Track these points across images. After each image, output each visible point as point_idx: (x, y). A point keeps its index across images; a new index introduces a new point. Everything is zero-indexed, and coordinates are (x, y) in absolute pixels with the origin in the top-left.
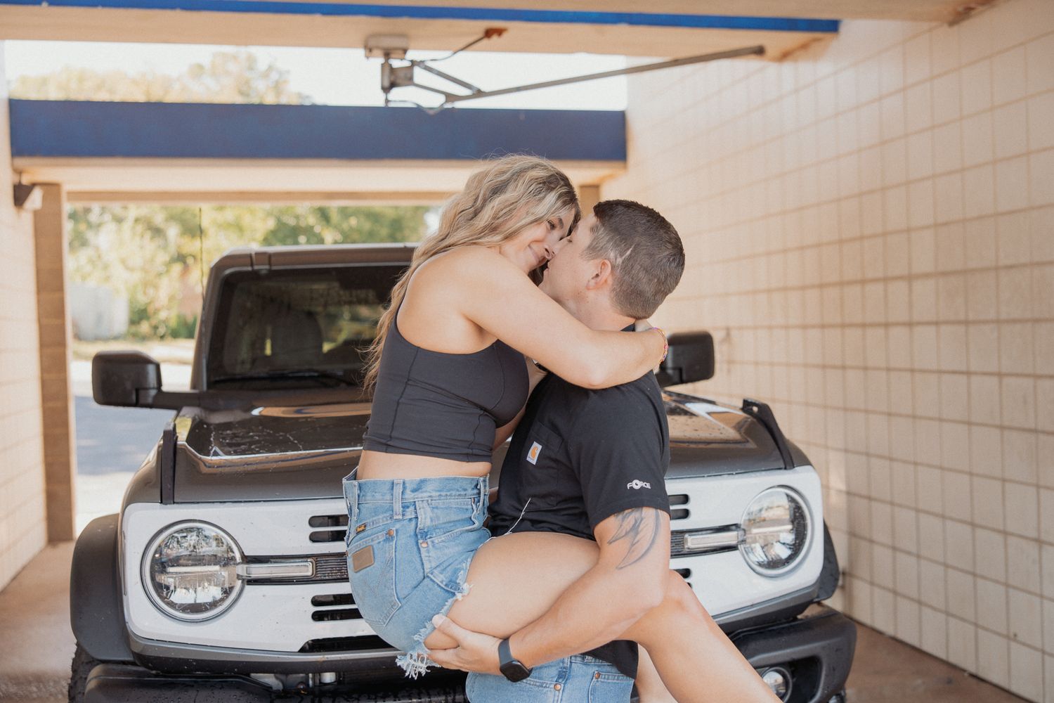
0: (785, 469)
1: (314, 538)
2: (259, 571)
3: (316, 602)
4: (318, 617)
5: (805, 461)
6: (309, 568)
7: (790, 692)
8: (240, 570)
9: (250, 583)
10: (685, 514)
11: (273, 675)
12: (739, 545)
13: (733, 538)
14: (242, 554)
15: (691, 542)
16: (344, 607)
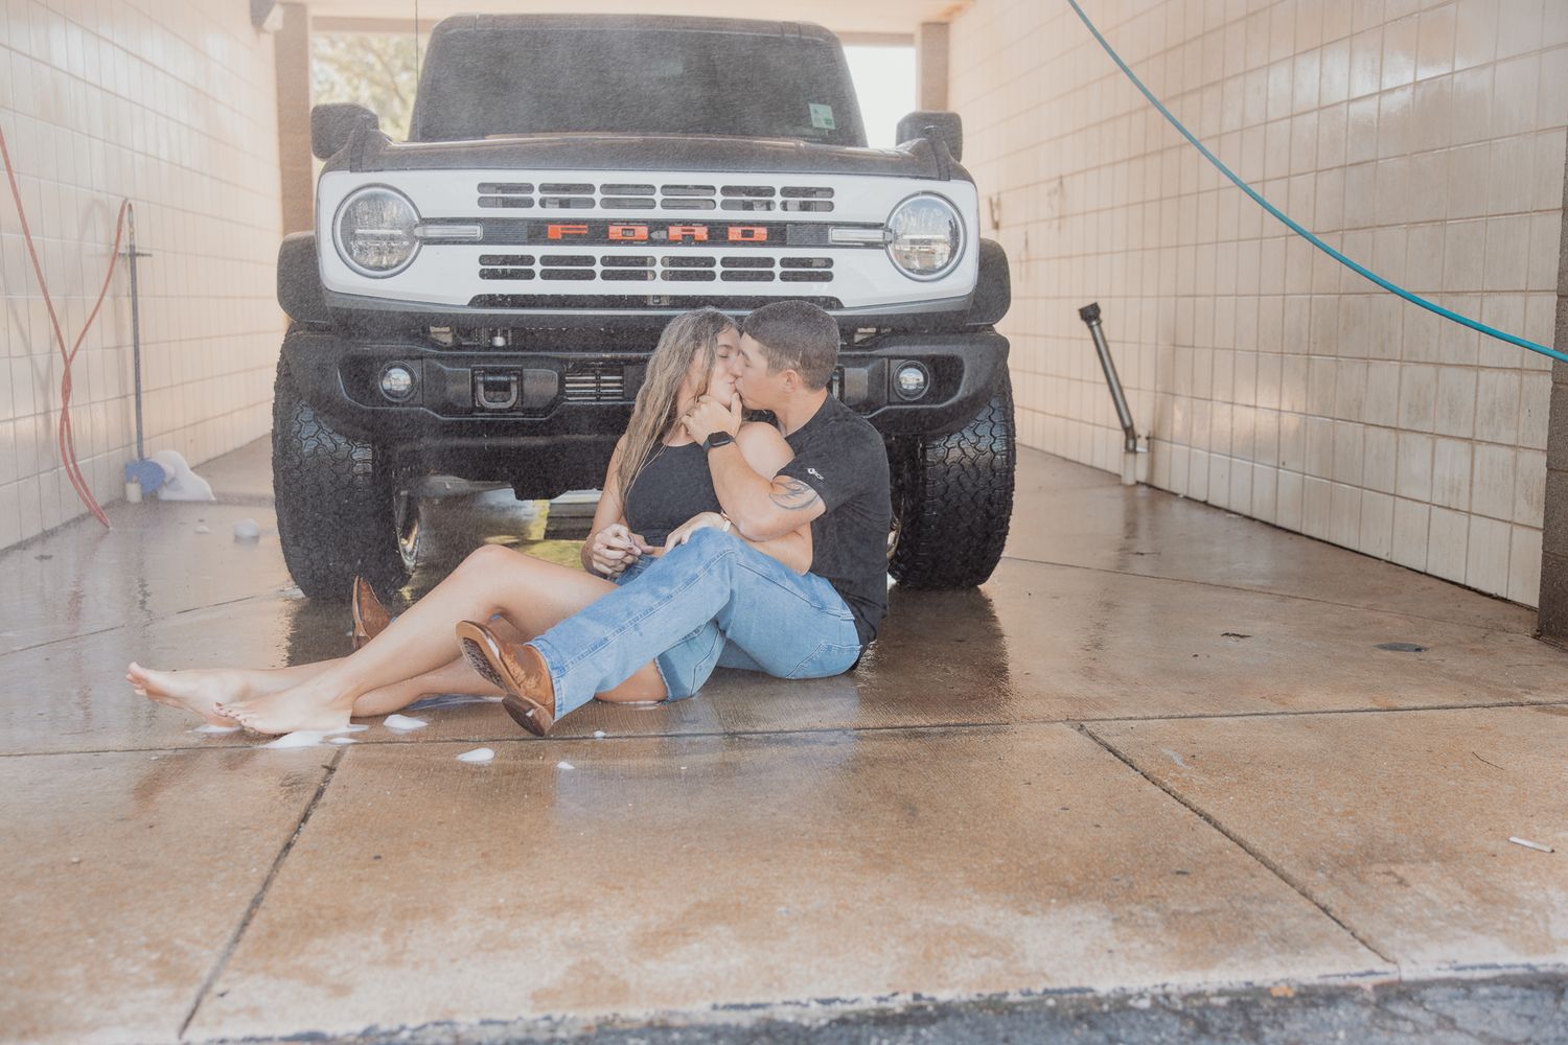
0: (940, 179)
1: (482, 202)
2: (434, 231)
3: (483, 259)
4: (484, 275)
5: (964, 176)
6: (477, 231)
7: (926, 390)
8: (418, 232)
9: (425, 244)
10: (830, 207)
11: (448, 329)
12: (886, 245)
13: (878, 236)
14: (419, 217)
15: (835, 235)
16: (508, 267)
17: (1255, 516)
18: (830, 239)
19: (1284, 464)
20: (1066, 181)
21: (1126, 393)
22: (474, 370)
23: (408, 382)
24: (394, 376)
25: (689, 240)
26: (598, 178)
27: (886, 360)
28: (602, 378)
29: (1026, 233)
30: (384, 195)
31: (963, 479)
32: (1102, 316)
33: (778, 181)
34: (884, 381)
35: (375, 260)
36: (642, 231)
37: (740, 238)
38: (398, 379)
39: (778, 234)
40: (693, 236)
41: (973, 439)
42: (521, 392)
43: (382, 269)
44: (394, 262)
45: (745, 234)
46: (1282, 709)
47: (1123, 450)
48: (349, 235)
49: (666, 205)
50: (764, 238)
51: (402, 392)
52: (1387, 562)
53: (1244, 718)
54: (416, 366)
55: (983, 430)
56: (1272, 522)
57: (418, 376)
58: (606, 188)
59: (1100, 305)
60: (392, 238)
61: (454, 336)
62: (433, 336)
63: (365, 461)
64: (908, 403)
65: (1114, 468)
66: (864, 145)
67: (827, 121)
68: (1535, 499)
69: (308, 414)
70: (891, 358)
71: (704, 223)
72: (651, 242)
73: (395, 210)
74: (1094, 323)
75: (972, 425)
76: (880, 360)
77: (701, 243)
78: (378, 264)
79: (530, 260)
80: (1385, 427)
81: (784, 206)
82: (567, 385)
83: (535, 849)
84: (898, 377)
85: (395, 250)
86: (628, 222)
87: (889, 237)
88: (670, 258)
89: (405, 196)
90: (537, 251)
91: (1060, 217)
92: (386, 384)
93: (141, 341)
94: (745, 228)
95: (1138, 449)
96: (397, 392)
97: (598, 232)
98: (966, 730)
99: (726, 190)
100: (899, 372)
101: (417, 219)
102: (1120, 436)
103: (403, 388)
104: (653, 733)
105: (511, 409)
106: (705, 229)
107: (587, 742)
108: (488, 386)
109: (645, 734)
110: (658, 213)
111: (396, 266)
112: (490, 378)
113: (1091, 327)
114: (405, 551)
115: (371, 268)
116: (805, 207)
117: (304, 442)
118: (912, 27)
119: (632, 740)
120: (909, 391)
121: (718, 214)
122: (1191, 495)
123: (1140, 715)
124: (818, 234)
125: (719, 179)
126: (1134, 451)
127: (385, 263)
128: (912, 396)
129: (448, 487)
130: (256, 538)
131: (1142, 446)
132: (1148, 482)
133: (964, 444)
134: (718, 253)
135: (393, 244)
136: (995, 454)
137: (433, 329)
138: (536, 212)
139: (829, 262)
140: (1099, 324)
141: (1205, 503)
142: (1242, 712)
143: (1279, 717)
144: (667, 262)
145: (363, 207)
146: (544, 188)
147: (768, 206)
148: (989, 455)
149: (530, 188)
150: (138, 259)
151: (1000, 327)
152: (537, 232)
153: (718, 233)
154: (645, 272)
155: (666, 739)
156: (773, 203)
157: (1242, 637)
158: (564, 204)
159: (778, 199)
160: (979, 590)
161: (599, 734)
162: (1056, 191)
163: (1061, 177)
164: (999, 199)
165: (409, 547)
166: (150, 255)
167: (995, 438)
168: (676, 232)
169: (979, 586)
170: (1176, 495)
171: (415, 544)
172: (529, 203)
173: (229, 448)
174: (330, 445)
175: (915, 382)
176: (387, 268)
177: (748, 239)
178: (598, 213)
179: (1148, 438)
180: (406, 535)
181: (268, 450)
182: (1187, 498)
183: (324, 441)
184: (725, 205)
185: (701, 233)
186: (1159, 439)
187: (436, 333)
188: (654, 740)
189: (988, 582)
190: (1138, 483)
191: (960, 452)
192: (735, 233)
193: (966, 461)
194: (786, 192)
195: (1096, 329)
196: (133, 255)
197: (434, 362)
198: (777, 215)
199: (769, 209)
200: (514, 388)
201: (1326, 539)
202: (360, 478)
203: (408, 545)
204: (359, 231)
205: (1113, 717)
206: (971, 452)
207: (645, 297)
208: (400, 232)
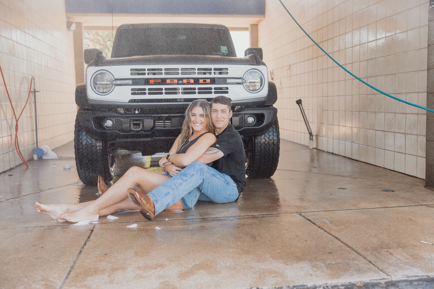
0: (257, 65)
1: (132, 74)
2: (118, 82)
3: (132, 90)
4: (132, 94)
5: (264, 64)
6: (130, 82)
7: (255, 123)
8: (114, 83)
9: (116, 86)
10: (227, 73)
11: (122, 109)
12: (243, 83)
13: (240, 81)
14: (114, 78)
15: (229, 81)
16: (139, 92)
17: (346, 156)
18: (227, 82)
19: (354, 142)
20: (291, 66)
21: (309, 123)
22: (130, 120)
23: (112, 124)
24: (108, 122)
25: (188, 83)
26: (163, 67)
27: (244, 115)
28: (165, 121)
29: (281, 81)
30: (105, 73)
31: (266, 147)
32: (302, 103)
33: (213, 66)
34: (243, 121)
35: (102, 90)
36: (176, 81)
37: (203, 82)
38: (109, 123)
39: (213, 81)
40: (190, 82)
41: (268, 136)
42: (143, 125)
43: (103, 93)
44: (107, 91)
45: (204, 81)
46: (356, 208)
47: (309, 139)
48: (95, 84)
49: (182, 74)
50: (209, 82)
51: (110, 126)
52: (383, 168)
53: (345, 211)
54: (114, 119)
55: (271, 134)
56: (351, 158)
57: (114, 122)
58: (165, 69)
59: (302, 100)
60: (107, 84)
61: (124, 111)
62: (118, 111)
63: (100, 146)
64: (250, 126)
65: (307, 144)
66: (236, 56)
67: (226, 51)
68: (423, 149)
69: (84, 133)
70: (245, 114)
71: (192, 78)
72: (178, 84)
73: (108, 77)
74: (300, 104)
75: (268, 132)
76: (242, 115)
77: (192, 84)
78: (103, 92)
79: (145, 89)
80: (381, 131)
81: (215, 73)
82: (156, 124)
83: (150, 251)
84: (247, 119)
85: (108, 88)
86: (172, 78)
87: (244, 81)
88: (183, 88)
89: (111, 73)
90: (147, 87)
91: (290, 76)
92: (106, 124)
93: (37, 115)
94: (204, 80)
95: (313, 139)
96: (109, 126)
97: (163, 81)
98: (269, 216)
99: (198, 69)
100: (247, 118)
101: (114, 79)
102: (308, 135)
103: (110, 125)
104: (182, 219)
105: (140, 131)
106: (193, 80)
107: (163, 222)
108: (134, 124)
109: (179, 219)
110: (180, 76)
111: (108, 92)
112: (134, 122)
113: (299, 106)
114: (111, 171)
115: (101, 93)
116: (220, 73)
117: (83, 141)
118: (248, 26)
119: (176, 221)
120: (250, 123)
121: (197, 76)
122: (328, 151)
123: (316, 211)
124: (224, 81)
125: (197, 66)
126: (312, 140)
127: (105, 91)
128: (251, 125)
129: (123, 153)
130: (70, 169)
131: (314, 138)
132: (317, 148)
133: (266, 138)
134: (197, 86)
135: (107, 86)
136: (274, 140)
137: (119, 109)
138: (146, 76)
139: (227, 88)
140: (301, 105)
141: (332, 153)
142: (345, 209)
143: (355, 210)
144: (183, 89)
145: (99, 76)
146: (148, 70)
147: (210, 73)
148: (272, 140)
149: (145, 70)
150: (36, 92)
151: (275, 105)
152: (147, 82)
153: (196, 81)
154: (177, 92)
155: (185, 220)
156: (212, 72)
157: (344, 189)
158: (154, 74)
159: (213, 71)
160: (271, 178)
161: (167, 219)
162: (288, 69)
163: (290, 65)
164: (273, 72)
165: (113, 170)
166: (39, 92)
167: (274, 136)
168: (185, 81)
169: (271, 177)
170: (324, 151)
171: (114, 169)
172: (144, 74)
173: (62, 145)
174: (90, 142)
175: (252, 121)
176: (105, 93)
177: (205, 83)
178: (163, 76)
179: (316, 136)
180: (112, 167)
181: (73, 144)
182: (327, 152)
183: (88, 140)
184: (198, 73)
185: (192, 81)
186: (319, 136)
187: (119, 110)
188: (182, 221)
189: (273, 176)
190: (313, 148)
191: (265, 140)
192: (201, 81)
193: (266, 142)
194: (215, 69)
195: (301, 106)
196: (35, 92)
197: (119, 118)
198: (213, 76)
199: (210, 74)
200: (141, 125)
201: (366, 162)
202: (99, 151)
203: (112, 169)
204: (98, 83)
205: (309, 211)
206: (267, 140)
207: (177, 99)
208: (109, 83)
